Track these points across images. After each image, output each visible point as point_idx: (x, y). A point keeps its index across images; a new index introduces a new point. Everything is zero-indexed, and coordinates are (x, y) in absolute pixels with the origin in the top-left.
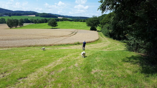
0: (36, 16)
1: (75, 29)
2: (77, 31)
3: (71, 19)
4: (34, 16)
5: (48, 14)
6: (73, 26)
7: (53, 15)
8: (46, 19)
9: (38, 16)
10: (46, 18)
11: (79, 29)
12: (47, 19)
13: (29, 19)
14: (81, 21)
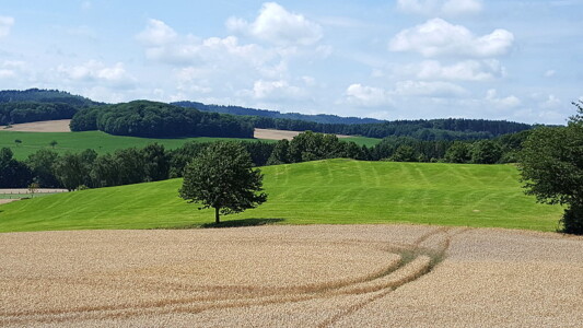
0: (75, 128)
1: (415, 221)
2: (441, 237)
3: (371, 143)
4: (63, 126)
5: (177, 108)
6: (399, 194)
7: (216, 116)
8: (159, 152)
9: (93, 127)
10: (160, 142)
11: (453, 222)
12: (171, 145)
13: (20, 155)
14: (463, 158)
